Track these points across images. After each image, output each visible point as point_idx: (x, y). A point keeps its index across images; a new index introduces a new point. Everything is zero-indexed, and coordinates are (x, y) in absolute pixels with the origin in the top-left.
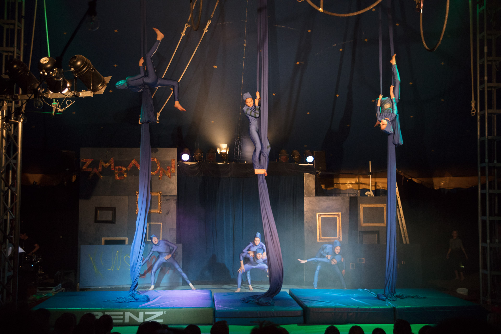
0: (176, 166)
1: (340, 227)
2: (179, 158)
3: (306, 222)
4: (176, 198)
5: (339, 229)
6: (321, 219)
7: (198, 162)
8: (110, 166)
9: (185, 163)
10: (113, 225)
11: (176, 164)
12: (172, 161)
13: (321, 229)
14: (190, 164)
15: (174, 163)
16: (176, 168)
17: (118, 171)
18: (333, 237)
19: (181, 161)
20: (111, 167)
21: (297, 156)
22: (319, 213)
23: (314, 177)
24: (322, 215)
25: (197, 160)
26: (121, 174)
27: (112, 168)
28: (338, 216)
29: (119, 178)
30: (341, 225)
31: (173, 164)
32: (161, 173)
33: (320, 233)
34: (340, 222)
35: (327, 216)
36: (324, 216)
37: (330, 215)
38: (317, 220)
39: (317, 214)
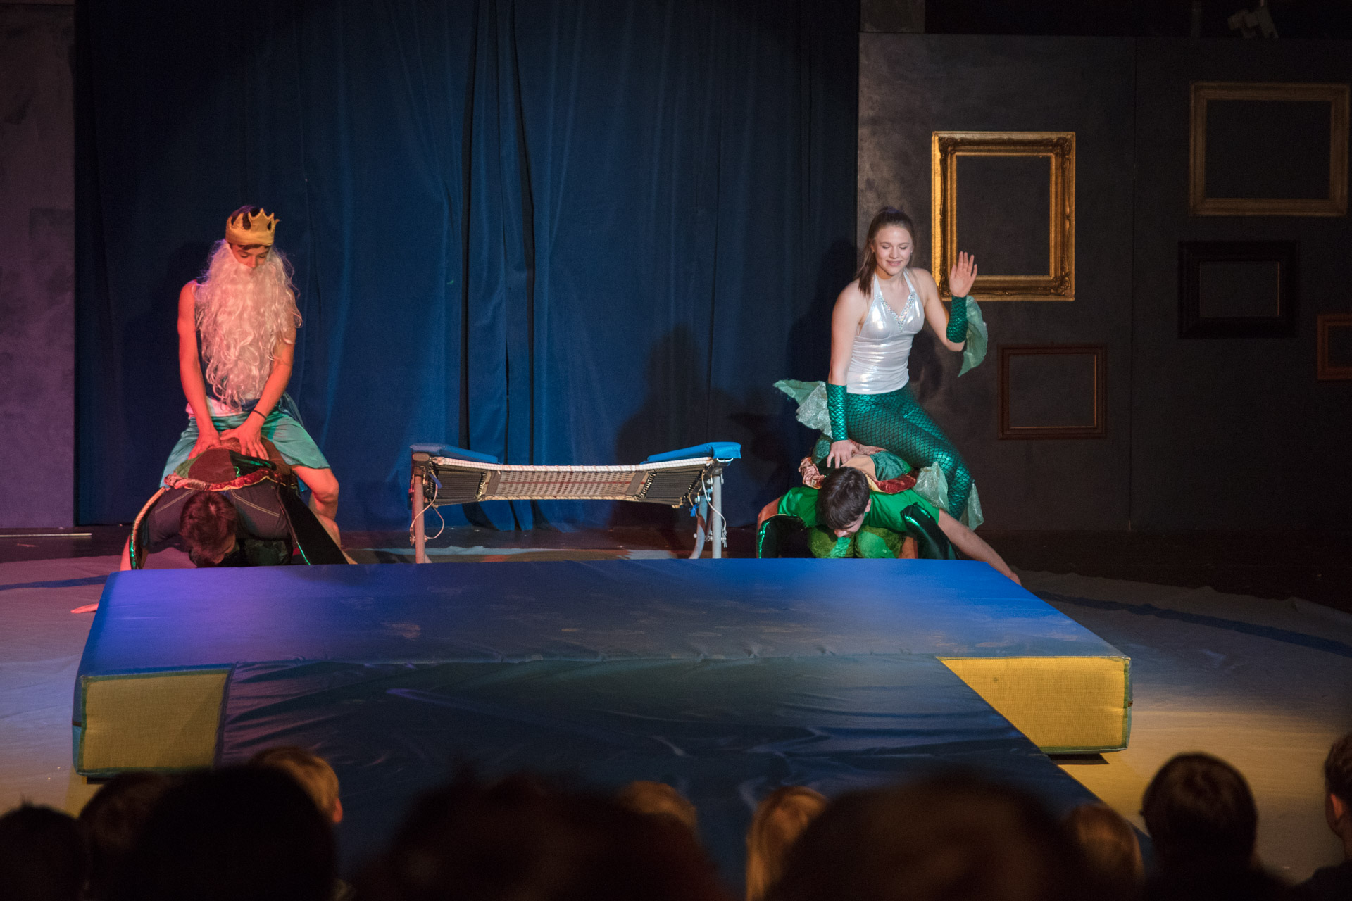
1: (1065, 217)
3: (870, 184)
5: (1059, 229)
6: (954, 168)
13: (955, 228)
18: (1022, 278)
22: (946, 134)
24: (964, 143)
28: (1058, 150)
30: (1074, 208)
33: (949, 250)
34: (1069, 189)
35: (993, 151)
36: (976, 148)
37: (1012, 148)
38: (933, 173)
39: (937, 138)
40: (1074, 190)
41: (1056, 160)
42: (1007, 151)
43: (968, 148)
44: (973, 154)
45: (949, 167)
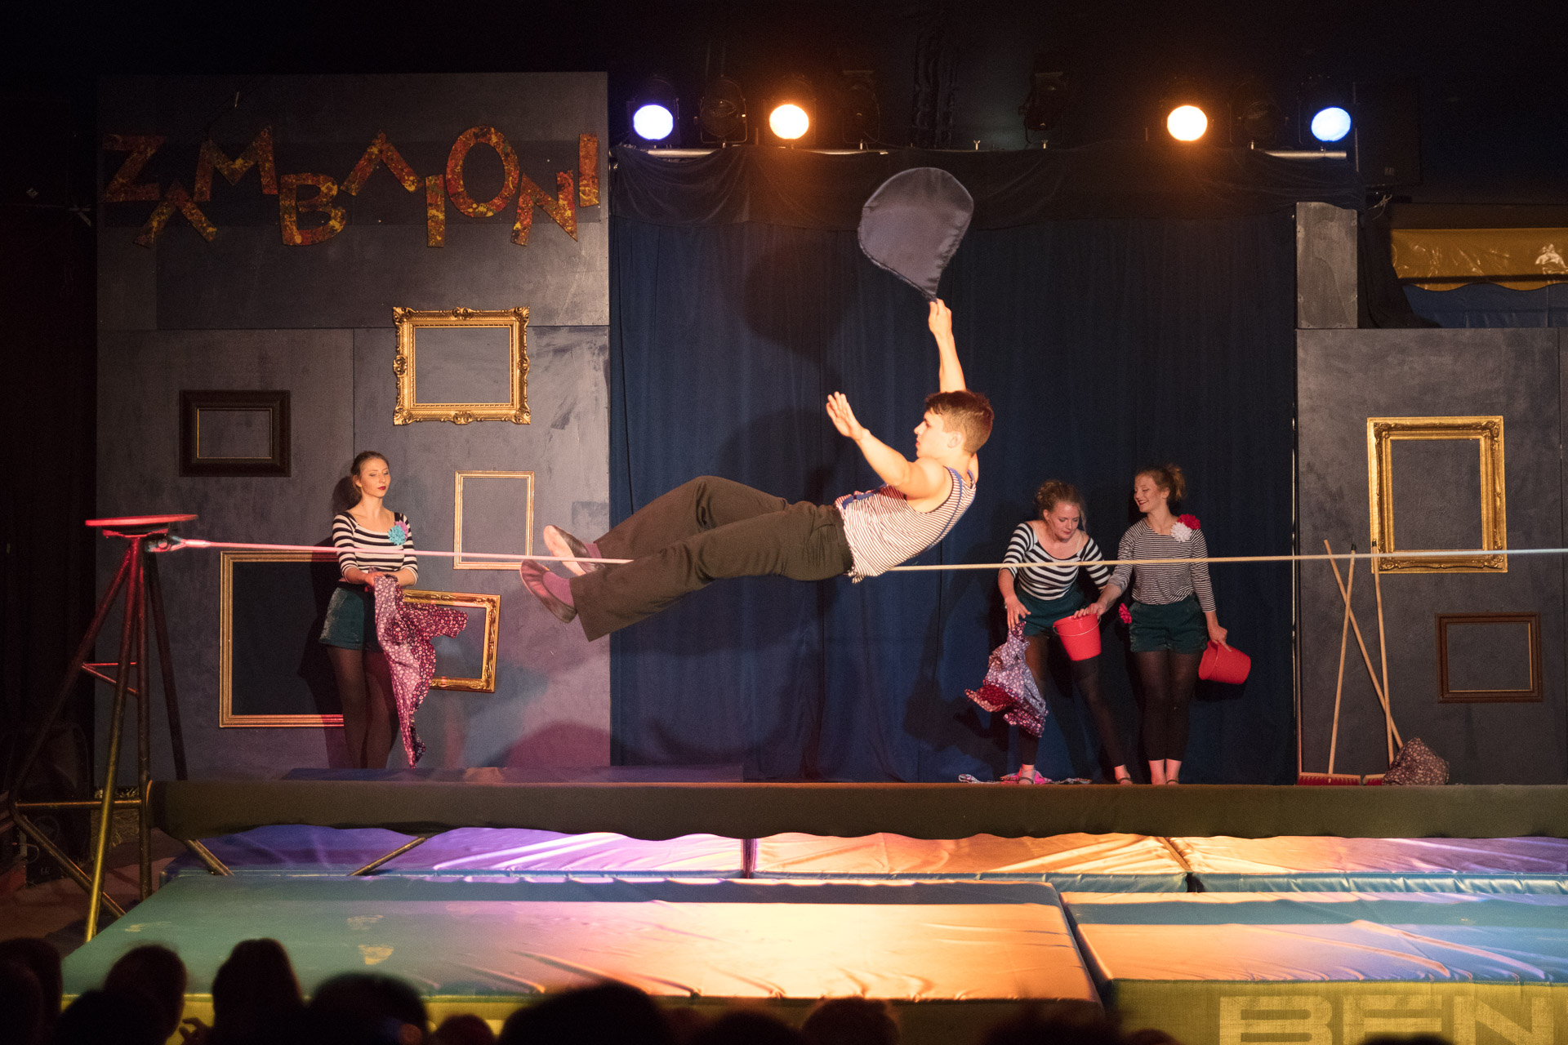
0: (606, 167)
1: (1495, 494)
2: (621, 128)
4: (605, 340)
5: (1490, 507)
6: (1389, 451)
7: (722, 145)
8: (255, 172)
9: (651, 152)
10: (275, 482)
11: (606, 159)
12: (582, 144)
13: (1391, 507)
14: (682, 159)
15: (593, 152)
16: (605, 180)
17: (298, 199)
18: (1456, 553)
19: (628, 142)
20: (260, 176)
21: (1259, 107)
22: (1381, 421)
23: (1355, 222)
24: (1397, 428)
25: (715, 140)
26: (312, 218)
27: (264, 181)
28: (1487, 433)
29: (300, 234)
30: (1504, 486)
31: (586, 157)
32: (522, 209)
33: (1386, 527)
34: (1498, 469)
35: (1425, 435)
36: (1409, 432)
37: (1443, 432)
38: (1369, 456)
39: (1372, 424)
40: (1503, 469)
41: (1486, 442)
42: (1437, 434)
43: (1402, 432)
44: (1406, 438)
45: (1384, 450)
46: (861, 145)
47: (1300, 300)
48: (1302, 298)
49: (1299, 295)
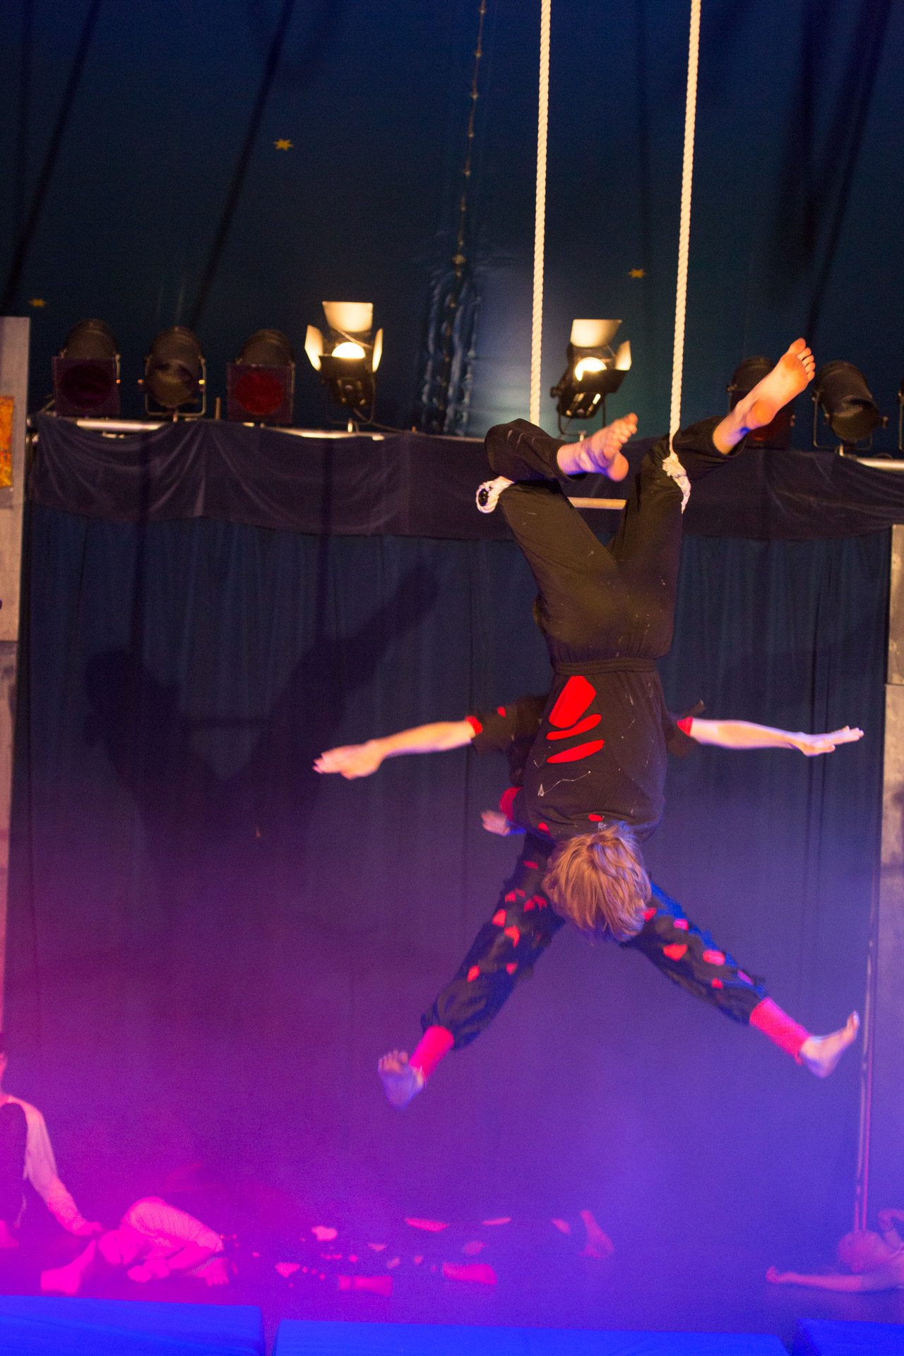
0: (22, 440)
3: (895, 859)
4: (12, 659)
7: (172, 419)
9: (82, 423)
11: (23, 430)
14: (118, 432)
15: (6, 418)
16: (20, 457)
19: (51, 409)
21: (854, 402)
25: (164, 409)
46: (350, 427)
47: (893, 647)
48: (895, 646)
49: (891, 642)
